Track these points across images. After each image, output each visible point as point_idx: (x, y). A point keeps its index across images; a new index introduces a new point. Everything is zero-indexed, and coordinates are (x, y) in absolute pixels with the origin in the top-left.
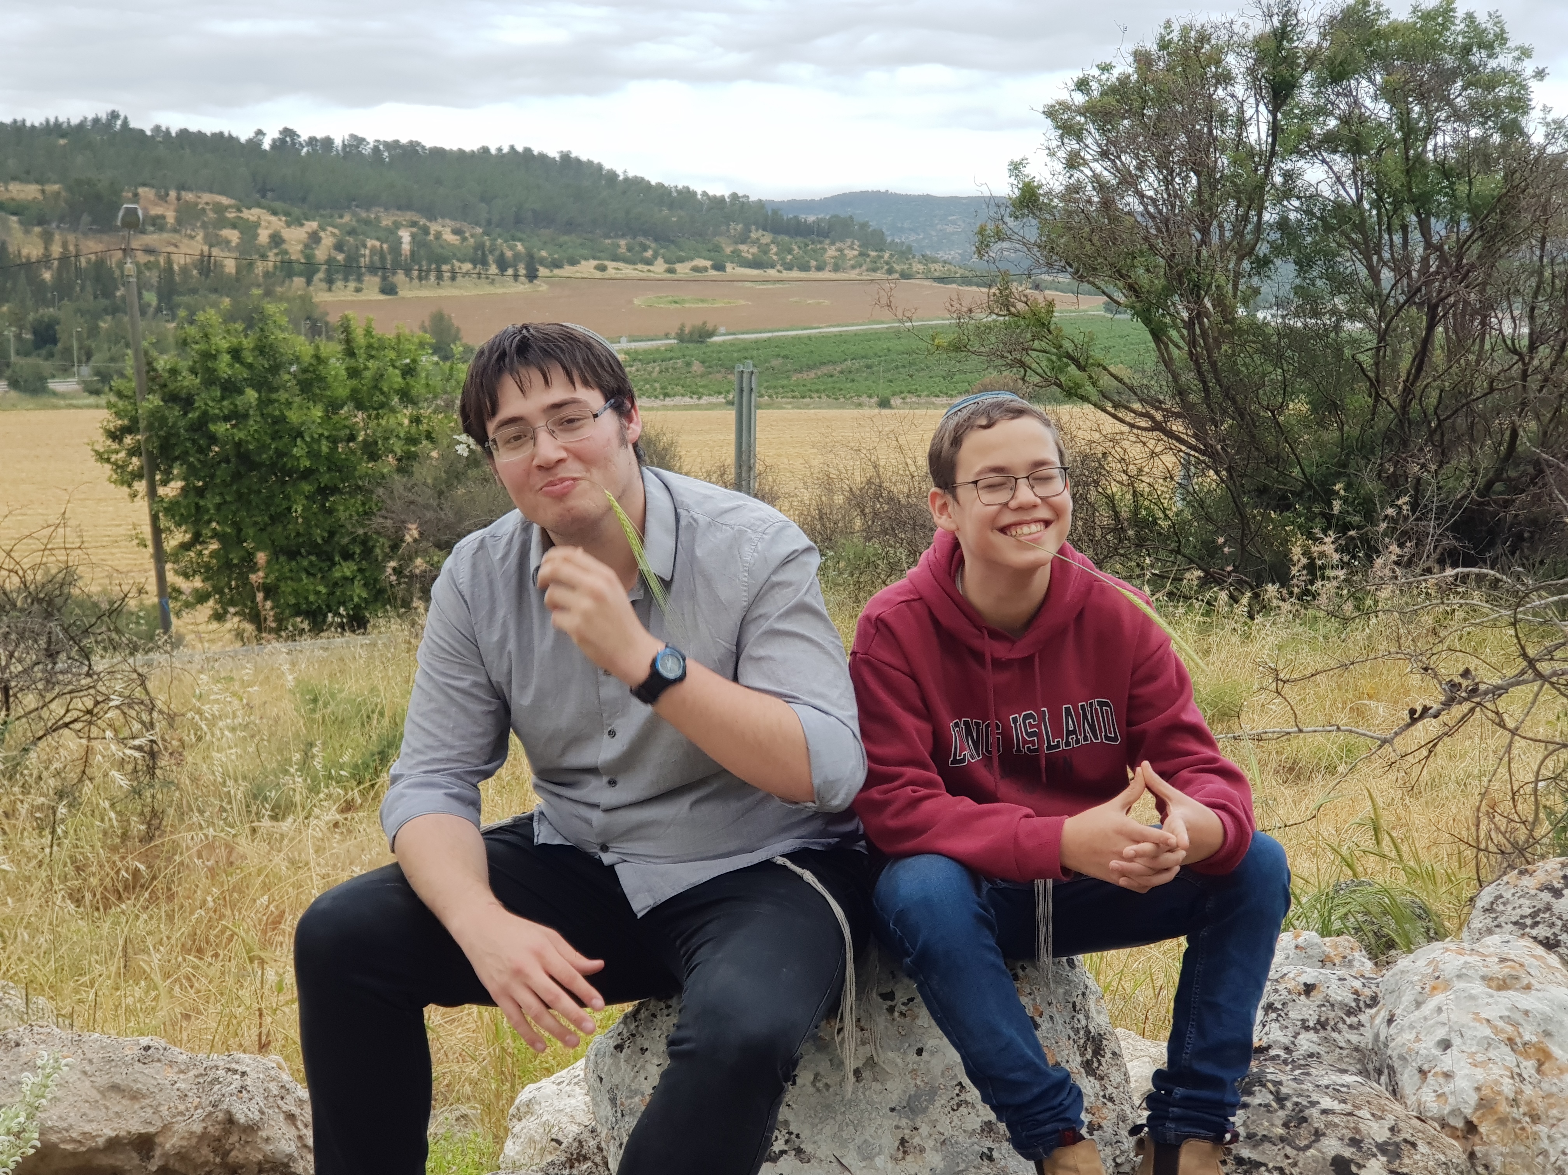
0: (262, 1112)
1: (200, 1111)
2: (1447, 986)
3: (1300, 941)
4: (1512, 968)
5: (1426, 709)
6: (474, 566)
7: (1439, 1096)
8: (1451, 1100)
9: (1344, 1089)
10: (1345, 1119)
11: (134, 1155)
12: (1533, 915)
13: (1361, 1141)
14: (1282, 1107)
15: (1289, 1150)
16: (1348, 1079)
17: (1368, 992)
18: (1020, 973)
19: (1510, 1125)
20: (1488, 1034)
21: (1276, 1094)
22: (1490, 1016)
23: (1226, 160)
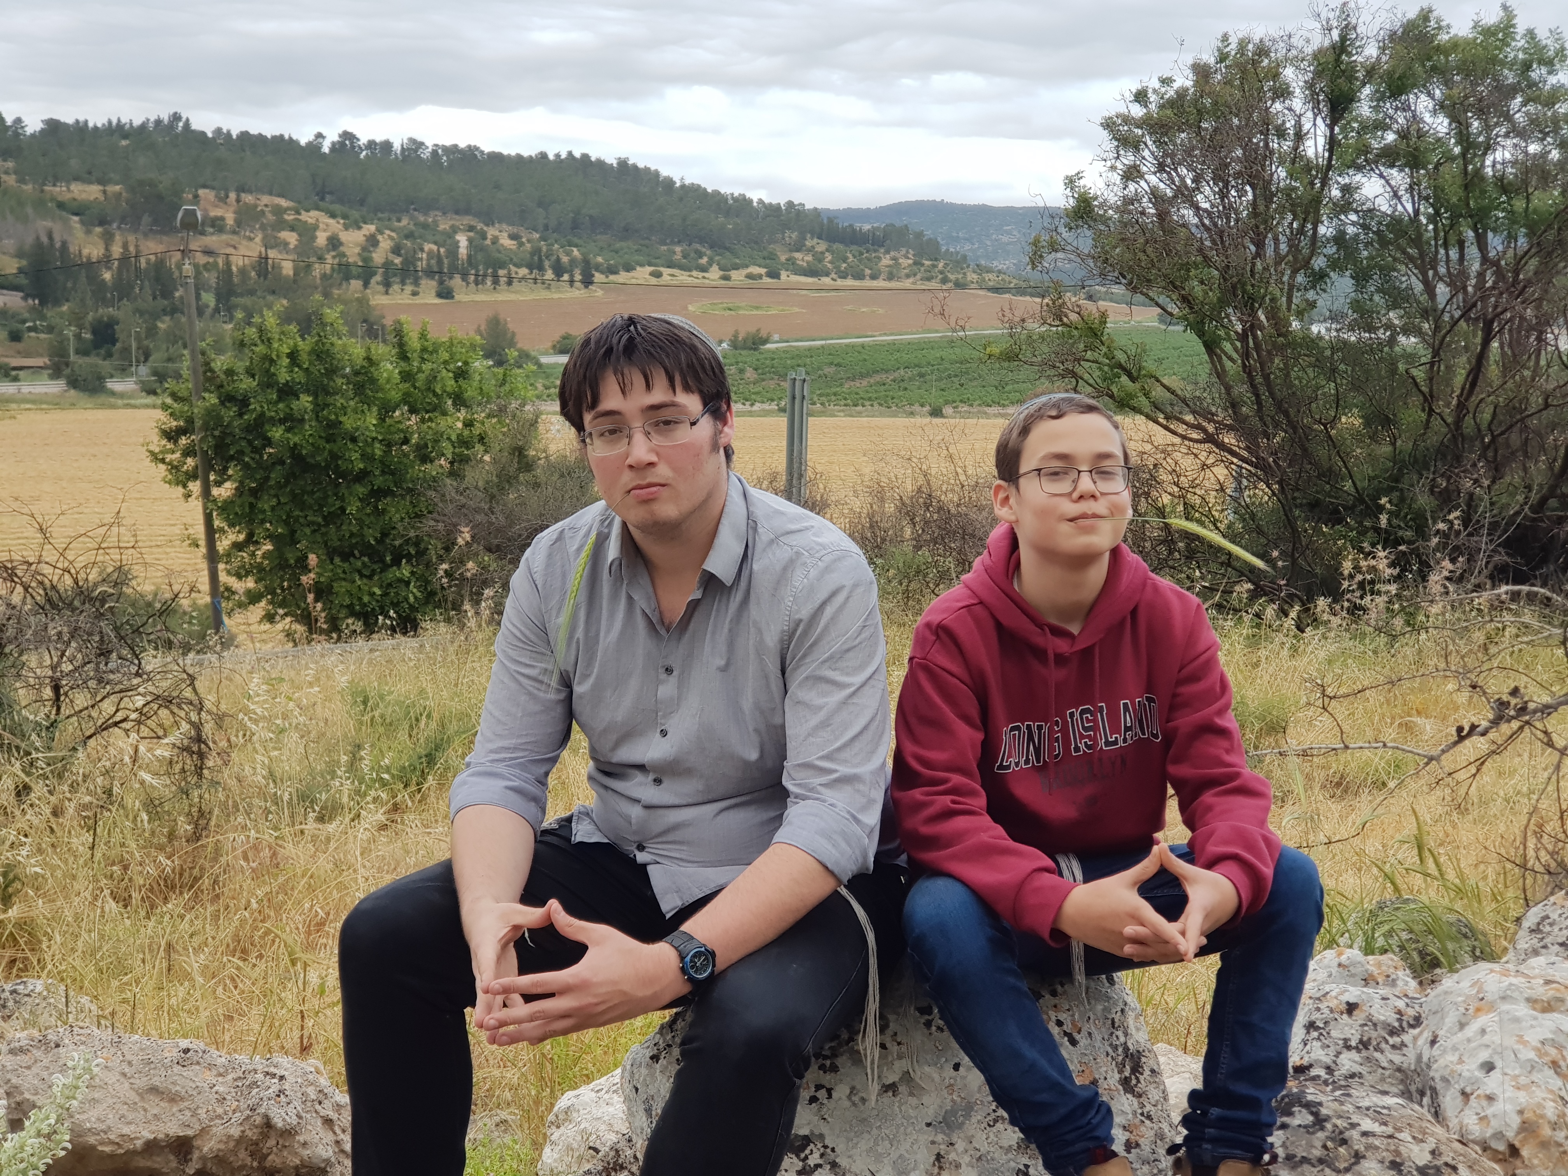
0: (299, 1117)
1: (238, 1114)
2: (1492, 1007)
3: (1343, 959)
4: (1558, 990)
5: (1473, 727)
6: (550, 556)
7: (1481, 1119)
8: (1494, 1123)
9: (1385, 1111)
10: (1385, 1141)
11: (172, 1157)
13: (1401, 1164)
14: (1322, 1128)
16: (1390, 1101)
17: (1411, 1012)
18: (1059, 989)
19: (1553, 1149)
20: (1532, 1055)
21: (1316, 1114)
22: (1534, 1037)
23: (1282, 173)
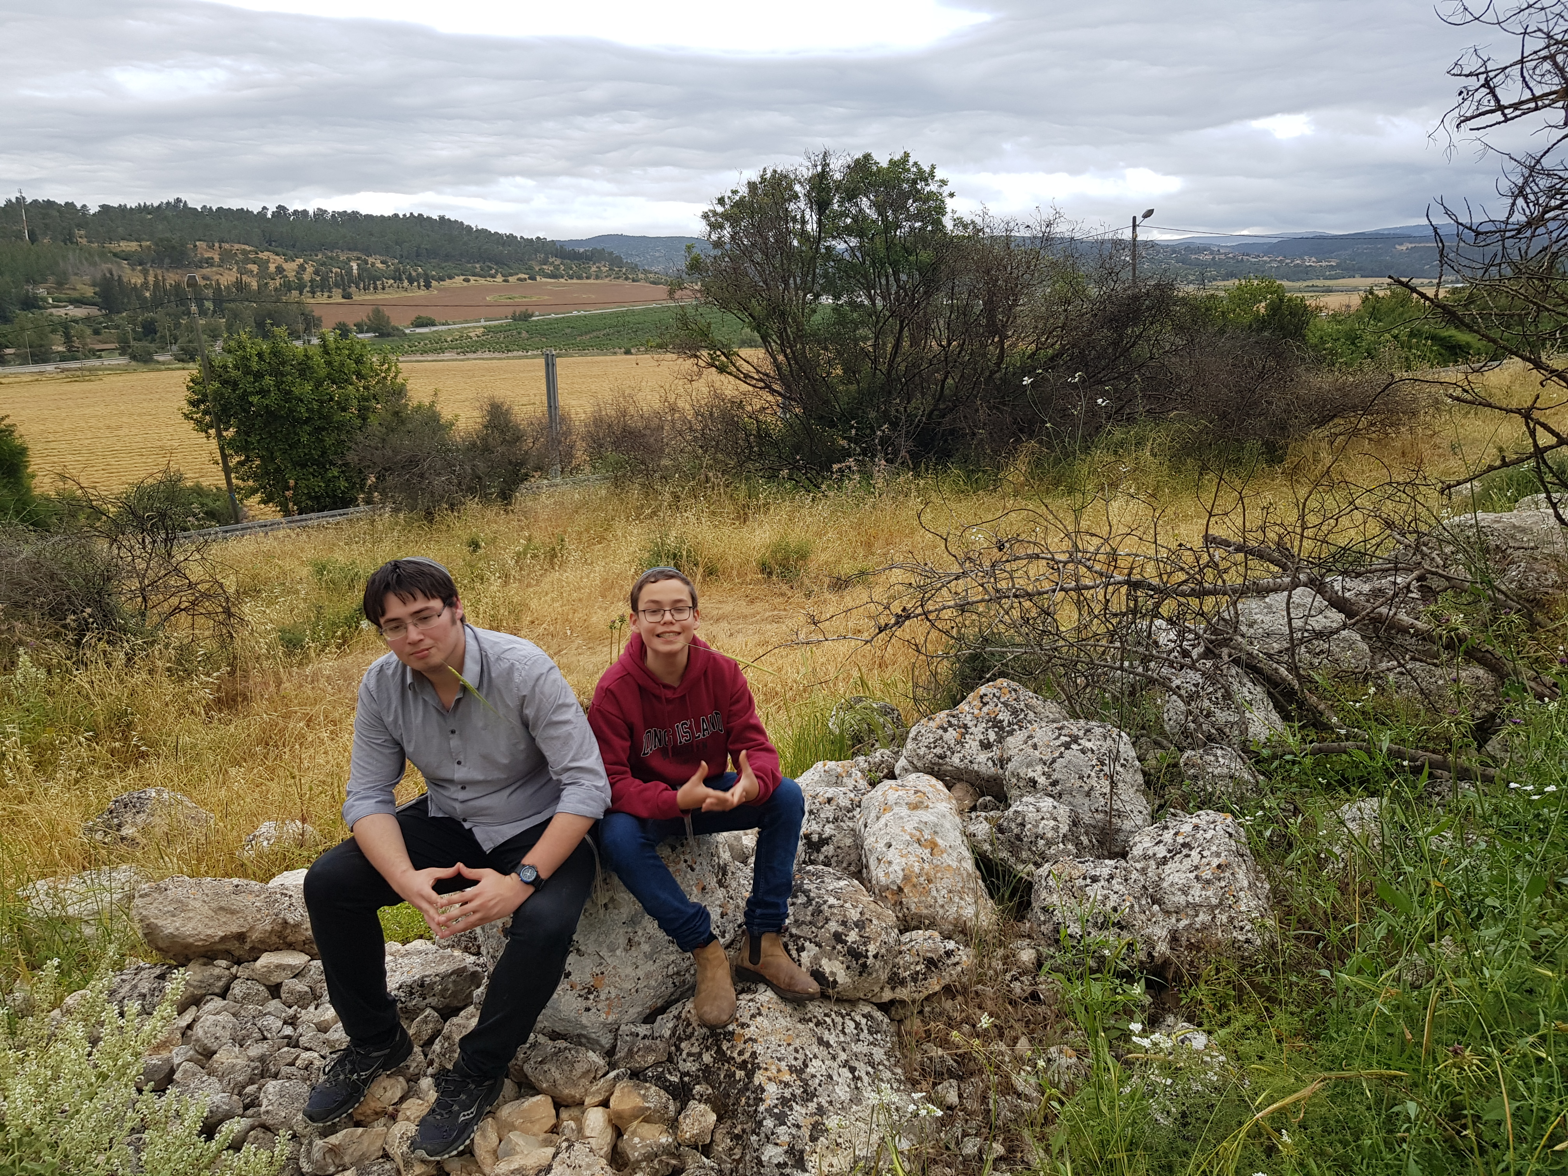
1: (269, 918)
2: (891, 809)
3: (826, 767)
4: (921, 794)
5: (886, 625)
6: (378, 681)
7: (886, 874)
8: (891, 875)
9: (839, 891)
10: (839, 909)
11: (236, 942)
12: (934, 742)
13: (846, 922)
14: (811, 904)
15: (814, 929)
16: (842, 883)
17: (857, 799)
19: (918, 886)
20: (908, 838)
21: (808, 897)
22: (909, 827)
23: (795, 243)
